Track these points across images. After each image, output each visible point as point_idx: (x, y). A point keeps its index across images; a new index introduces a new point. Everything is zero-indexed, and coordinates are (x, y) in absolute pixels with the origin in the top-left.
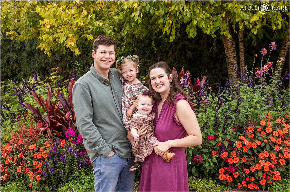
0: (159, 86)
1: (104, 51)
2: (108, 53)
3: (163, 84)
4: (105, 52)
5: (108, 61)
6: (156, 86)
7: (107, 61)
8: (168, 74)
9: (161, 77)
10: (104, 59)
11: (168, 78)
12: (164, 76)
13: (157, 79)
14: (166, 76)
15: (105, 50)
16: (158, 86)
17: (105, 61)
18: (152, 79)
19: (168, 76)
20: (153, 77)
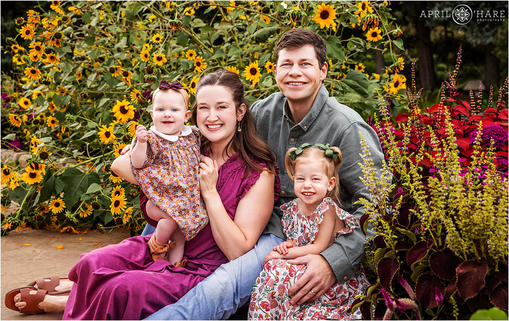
0: (212, 127)
1: (288, 60)
2: (296, 65)
3: (222, 125)
4: (289, 63)
5: (298, 82)
6: (207, 126)
7: (296, 82)
8: (238, 103)
9: (221, 106)
10: (289, 79)
11: (237, 111)
12: (228, 107)
13: (213, 110)
14: (232, 106)
15: (288, 58)
16: (209, 125)
17: (290, 82)
18: (201, 108)
19: (238, 107)
20: (203, 104)
